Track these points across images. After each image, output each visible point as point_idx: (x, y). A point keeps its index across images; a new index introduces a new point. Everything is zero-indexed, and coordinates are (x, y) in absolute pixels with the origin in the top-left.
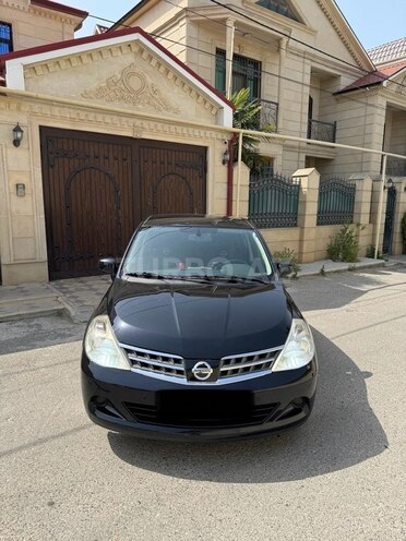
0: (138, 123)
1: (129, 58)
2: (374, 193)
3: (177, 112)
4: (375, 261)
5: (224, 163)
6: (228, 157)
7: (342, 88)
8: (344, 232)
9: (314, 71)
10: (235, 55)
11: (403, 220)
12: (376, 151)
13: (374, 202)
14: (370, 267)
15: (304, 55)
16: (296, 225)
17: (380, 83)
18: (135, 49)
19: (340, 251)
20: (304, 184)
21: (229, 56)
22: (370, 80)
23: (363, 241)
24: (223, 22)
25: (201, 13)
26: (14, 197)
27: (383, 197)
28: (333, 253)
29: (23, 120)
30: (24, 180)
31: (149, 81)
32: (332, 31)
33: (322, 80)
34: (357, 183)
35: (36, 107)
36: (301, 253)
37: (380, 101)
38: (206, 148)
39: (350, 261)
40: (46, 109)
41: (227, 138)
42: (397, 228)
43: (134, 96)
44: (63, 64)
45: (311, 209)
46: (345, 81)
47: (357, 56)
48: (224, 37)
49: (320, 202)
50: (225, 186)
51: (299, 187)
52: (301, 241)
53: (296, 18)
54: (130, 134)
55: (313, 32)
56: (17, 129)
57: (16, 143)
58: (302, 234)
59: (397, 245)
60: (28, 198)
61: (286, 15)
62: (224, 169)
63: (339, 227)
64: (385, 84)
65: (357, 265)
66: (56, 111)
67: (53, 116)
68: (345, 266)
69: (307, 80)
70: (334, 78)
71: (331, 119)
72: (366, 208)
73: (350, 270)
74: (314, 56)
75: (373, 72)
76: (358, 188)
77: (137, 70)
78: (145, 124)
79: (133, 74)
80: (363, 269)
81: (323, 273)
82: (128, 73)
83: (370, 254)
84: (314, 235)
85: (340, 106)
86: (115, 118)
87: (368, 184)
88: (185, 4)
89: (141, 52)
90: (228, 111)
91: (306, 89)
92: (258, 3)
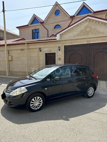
0: (88, 40)
1: (87, 24)
26: (58, 61)
29: (60, 45)
30: (60, 57)
35: (63, 42)
40: (65, 42)
43: (87, 33)
54: (86, 43)
56: (59, 47)
57: (59, 50)
60: (61, 61)
66: (67, 42)
78: (91, 39)
86: (81, 40)
89: (90, 21)
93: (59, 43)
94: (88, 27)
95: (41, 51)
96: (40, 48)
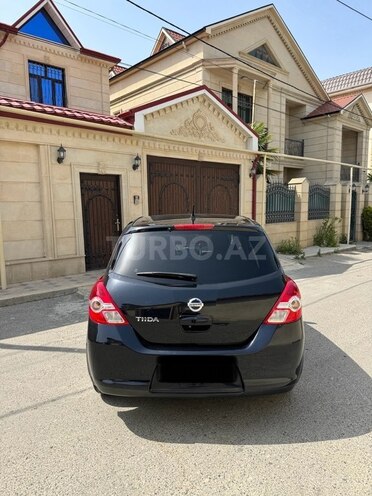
0: (202, 150)
1: (196, 106)
2: (343, 195)
3: (223, 141)
4: (348, 246)
5: (250, 176)
6: (254, 172)
7: (307, 114)
8: (325, 224)
9: (287, 101)
10: (239, 94)
11: (363, 215)
12: (337, 162)
13: (343, 202)
14: (347, 250)
15: (281, 91)
16: (293, 220)
17: (338, 112)
18: (201, 100)
19: (323, 239)
20: (299, 189)
21: (235, 94)
22: (327, 110)
23: (338, 231)
24: (230, 70)
25: (214, 63)
26: (132, 205)
27: (349, 198)
28: (318, 241)
29: (138, 151)
30: (138, 193)
31: (208, 121)
32: (299, 72)
33: (293, 109)
34: (331, 188)
35: (147, 143)
36: (298, 240)
37: (338, 125)
38: (238, 166)
39: (333, 246)
40: (151, 144)
41: (253, 158)
42: (359, 221)
43: (200, 132)
44: (162, 113)
45: (305, 208)
46: (309, 109)
47: (318, 90)
48: (231, 81)
49: (309, 202)
50: (251, 192)
51: (294, 192)
52: (298, 232)
53: (275, 63)
54: (196, 159)
55: (286, 73)
56: (137, 158)
57: (135, 167)
58: (298, 227)
59: (359, 235)
60: (140, 205)
61: (267, 61)
62: (250, 180)
63: (322, 221)
64: (342, 112)
65: (340, 249)
66: (157, 144)
67: (155, 149)
68: (332, 250)
69: (284, 109)
70: (301, 106)
71: (300, 137)
72: (338, 206)
73: (335, 252)
74: (288, 91)
75: (329, 102)
76: (332, 191)
77: (202, 114)
78: (206, 151)
79: (200, 117)
80: (343, 251)
81: (319, 254)
82: (196, 116)
83: (343, 241)
84: (306, 227)
85: (307, 128)
86: (189, 148)
87: (339, 188)
88: (200, 56)
89: (204, 101)
90: (255, 140)
91: (284, 116)
92: (249, 53)
93: (134, 142)
94: (197, 118)
95: (60, 160)
96: (61, 149)
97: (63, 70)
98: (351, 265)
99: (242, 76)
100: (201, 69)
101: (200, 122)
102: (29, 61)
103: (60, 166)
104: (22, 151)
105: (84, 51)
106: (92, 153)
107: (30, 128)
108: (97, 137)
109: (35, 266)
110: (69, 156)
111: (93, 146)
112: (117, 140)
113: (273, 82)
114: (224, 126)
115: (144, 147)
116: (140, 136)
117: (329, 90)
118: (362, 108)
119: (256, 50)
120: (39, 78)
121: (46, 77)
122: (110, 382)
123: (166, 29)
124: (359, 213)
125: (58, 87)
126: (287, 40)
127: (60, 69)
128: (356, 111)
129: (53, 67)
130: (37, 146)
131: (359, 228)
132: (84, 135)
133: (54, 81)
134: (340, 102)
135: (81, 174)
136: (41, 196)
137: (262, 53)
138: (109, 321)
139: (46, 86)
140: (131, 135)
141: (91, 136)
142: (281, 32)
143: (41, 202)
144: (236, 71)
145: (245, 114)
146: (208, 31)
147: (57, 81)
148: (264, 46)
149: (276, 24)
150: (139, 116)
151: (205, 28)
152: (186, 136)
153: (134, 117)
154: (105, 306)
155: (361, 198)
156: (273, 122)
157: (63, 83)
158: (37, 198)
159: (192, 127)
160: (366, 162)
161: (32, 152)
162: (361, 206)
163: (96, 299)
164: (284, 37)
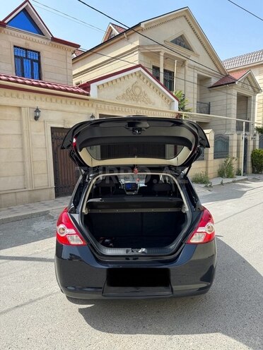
0: (139, 110)
1: (135, 79)
2: (238, 141)
3: (154, 104)
4: (242, 177)
7: (212, 84)
8: (226, 162)
9: (198, 75)
11: (252, 155)
12: (234, 118)
13: (238, 146)
14: (242, 180)
15: (194, 68)
16: (203, 159)
17: (234, 82)
18: (138, 74)
19: (224, 173)
22: (226, 81)
23: (235, 166)
25: (147, 48)
27: (243, 143)
28: (221, 174)
29: (93, 111)
31: (143, 90)
32: (207, 55)
33: (202, 80)
34: (230, 136)
35: (99, 105)
36: (207, 174)
37: (234, 91)
39: (231, 178)
40: (103, 106)
41: (175, 116)
42: (249, 160)
43: (137, 98)
44: (110, 84)
45: (211, 151)
46: (214, 81)
47: (219, 67)
48: (159, 61)
49: (214, 147)
52: (207, 167)
53: (189, 48)
55: (198, 56)
56: (92, 116)
58: (207, 164)
59: (249, 169)
61: (184, 47)
63: (224, 160)
64: (237, 83)
65: (236, 179)
66: (106, 107)
67: (105, 109)
68: (231, 180)
69: (196, 81)
70: (208, 79)
71: (207, 101)
72: (235, 149)
73: (233, 182)
74: (199, 68)
75: (227, 76)
76: (230, 139)
77: (139, 85)
78: (142, 111)
80: (239, 181)
81: (222, 184)
82: (135, 86)
83: (239, 174)
84: (213, 164)
85: (212, 94)
86: (130, 109)
87: (235, 137)
88: (137, 43)
89: (140, 75)
90: (176, 103)
91: (196, 86)
92: (172, 42)
93: (90, 105)
94: (137, 87)
95: (36, 118)
96: (37, 110)
97: (39, 53)
98: (246, 192)
99: (167, 57)
100: (137, 52)
101: (137, 91)
102: (15, 46)
103: (37, 122)
104: (9, 112)
105: (54, 39)
106: (60, 113)
107: (14, 96)
108: (64, 101)
109: (18, 195)
110: (43, 115)
111: (61, 108)
112: (77, 103)
113: (188, 62)
114: (154, 93)
115: (97, 108)
116: (94, 100)
117: (228, 67)
118: (251, 80)
119: (176, 39)
120: (22, 59)
121: (26, 58)
122: (73, 288)
123: (113, 24)
124: (249, 154)
125: (35, 65)
126: (197, 32)
127: (36, 52)
128: (247, 82)
129: (31, 51)
130: (20, 108)
131: (249, 165)
132: (54, 100)
133: (32, 61)
134: (235, 76)
135: (52, 128)
136: (23, 144)
137: (181, 41)
138: (72, 243)
139: (27, 64)
140: (88, 100)
141: (59, 101)
142: (194, 26)
143: (22, 148)
144: (162, 54)
145: (169, 85)
146: (142, 25)
147: (35, 61)
148: (182, 36)
149: (190, 21)
150: (93, 86)
151: (140, 23)
152: (127, 100)
153: (89, 87)
154: (68, 231)
155: (251, 143)
156: (188, 89)
157: (39, 62)
158: (19, 146)
159: (131, 94)
160: (254, 118)
161: (15, 113)
162: (250, 149)
163: (62, 226)
164: (196, 30)
